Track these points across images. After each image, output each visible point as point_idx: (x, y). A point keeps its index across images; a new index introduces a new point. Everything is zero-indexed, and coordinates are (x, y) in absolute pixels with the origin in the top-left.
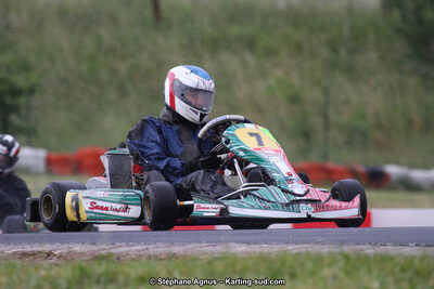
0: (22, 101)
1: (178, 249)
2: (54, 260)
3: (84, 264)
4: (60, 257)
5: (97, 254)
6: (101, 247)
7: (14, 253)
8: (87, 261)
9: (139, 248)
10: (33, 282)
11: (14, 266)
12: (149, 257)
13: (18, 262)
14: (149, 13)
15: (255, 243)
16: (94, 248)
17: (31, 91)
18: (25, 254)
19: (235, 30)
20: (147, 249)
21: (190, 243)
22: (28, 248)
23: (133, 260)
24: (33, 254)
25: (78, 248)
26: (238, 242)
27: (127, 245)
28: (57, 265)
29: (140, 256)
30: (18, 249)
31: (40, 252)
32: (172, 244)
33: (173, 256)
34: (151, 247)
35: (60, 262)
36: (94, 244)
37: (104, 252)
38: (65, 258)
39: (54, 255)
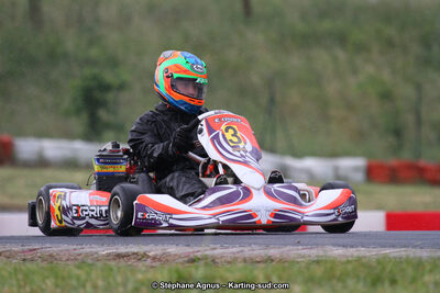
0: (110, 96)
1: (274, 252)
2: (148, 262)
3: (180, 267)
4: (154, 258)
5: (192, 256)
6: (196, 249)
7: (109, 255)
8: (182, 264)
9: (234, 250)
10: (130, 286)
11: (110, 268)
12: (245, 260)
13: (113, 263)
15: (352, 247)
16: (189, 250)
17: (122, 87)
18: (119, 256)
19: (327, 25)
20: (242, 251)
21: (286, 245)
22: (122, 249)
24: (127, 255)
25: (172, 249)
26: (334, 245)
27: (222, 248)
28: (152, 267)
29: (236, 259)
30: (113, 250)
31: (134, 254)
32: (268, 246)
33: (270, 260)
34: (246, 249)
35: (154, 264)
36: (188, 246)
37: (199, 254)
38: (160, 260)
39: (149, 257)
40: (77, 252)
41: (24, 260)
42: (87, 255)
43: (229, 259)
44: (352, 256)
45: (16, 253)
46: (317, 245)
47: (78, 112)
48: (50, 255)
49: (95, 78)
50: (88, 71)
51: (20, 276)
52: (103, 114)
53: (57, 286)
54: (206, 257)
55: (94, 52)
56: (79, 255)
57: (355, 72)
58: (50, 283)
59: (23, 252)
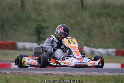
0: (44, 30)
1: (88, 74)
2: (53, 76)
4: (55, 75)
5: (65, 74)
6: (67, 72)
7: (42, 74)
8: (63, 76)
9: (77, 73)
11: (42, 77)
12: (80, 76)
13: (43, 76)
14: (80, 5)
15: (111, 72)
16: (65, 73)
18: (45, 74)
19: (105, 11)
21: (92, 72)
22: (46, 72)
23: (76, 76)
24: (47, 74)
25: (60, 73)
26: (106, 72)
27: (74, 72)
28: (54, 77)
29: (78, 75)
30: (43, 72)
31: (49, 74)
32: (87, 72)
33: (87, 76)
34: (81, 73)
35: (55, 77)
36: (64, 72)
37: (67, 74)
38: (56, 76)
39: (53, 75)
40: (33, 73)
41: (18, 75)
42: (36, 74)
43: (76, 75)
44: (111, 75)
45: (16, 73)
46: (101, 72)
47: (34, 35)
48: (26, 74)
49: (39, 25)
50: (38, 23)
51: (17, 79)
52: (41, 35)
53: (27, 82)
54: (69, 75)
55: (39, 18)
56: (34, 74)
57: (113, 24)
58: (25, 81)
59: (18, 73)
